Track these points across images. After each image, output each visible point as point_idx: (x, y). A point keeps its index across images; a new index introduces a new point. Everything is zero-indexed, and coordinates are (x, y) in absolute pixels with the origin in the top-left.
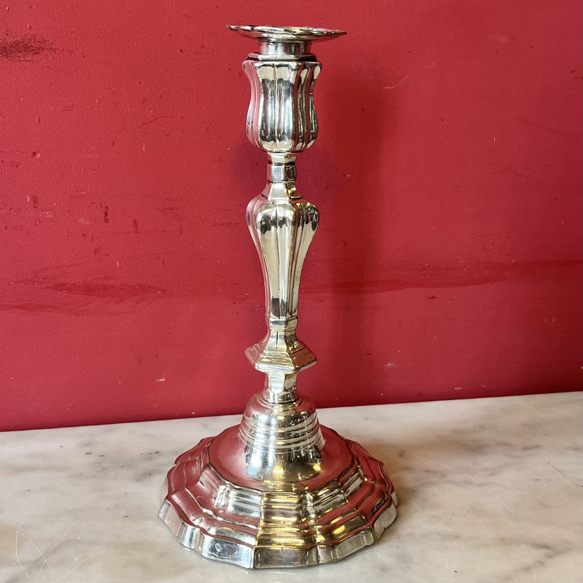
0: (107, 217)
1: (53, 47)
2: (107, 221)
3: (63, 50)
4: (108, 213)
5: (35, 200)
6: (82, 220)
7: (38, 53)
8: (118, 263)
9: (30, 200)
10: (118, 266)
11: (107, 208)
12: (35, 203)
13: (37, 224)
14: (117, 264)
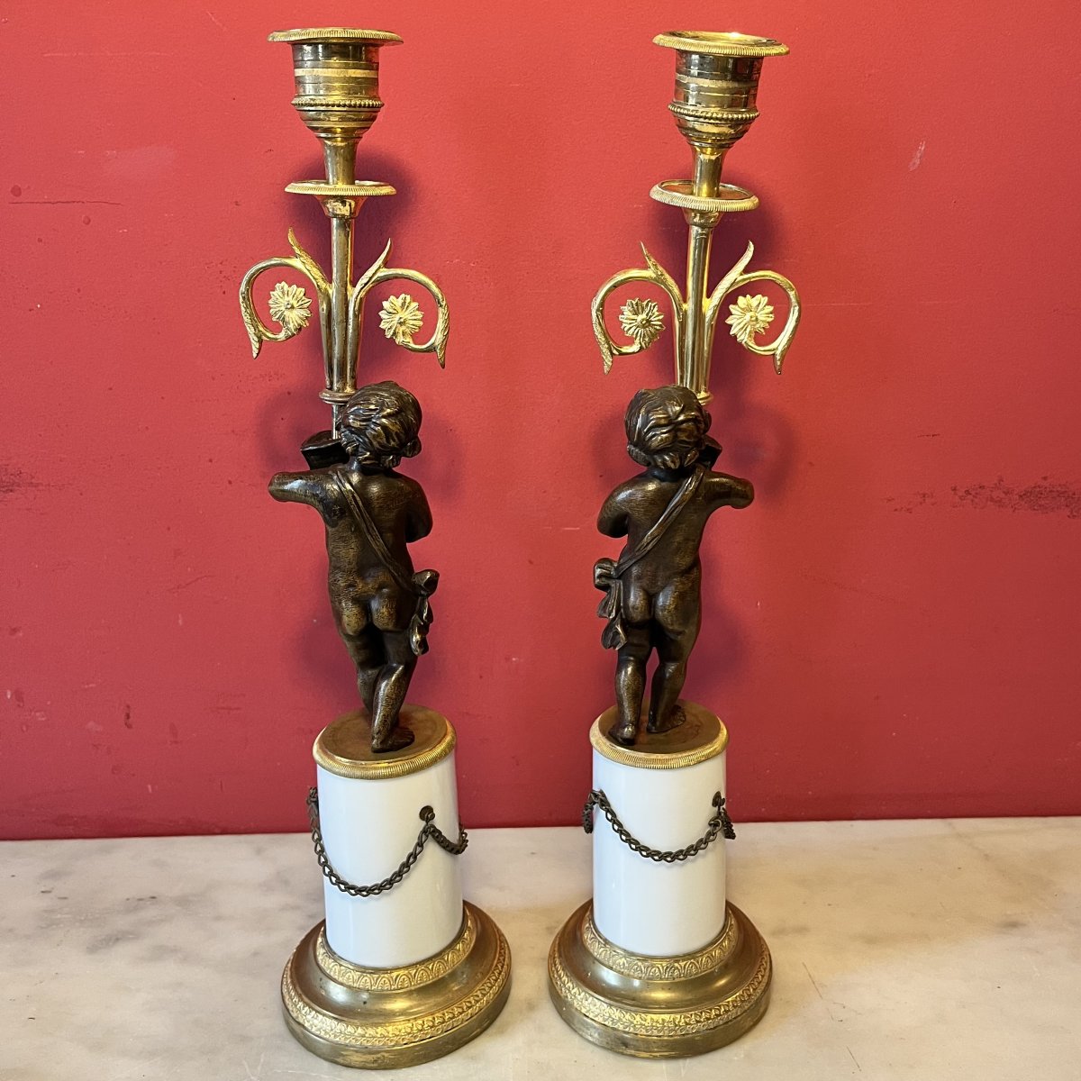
0: (130, 720)
1: (33, 481)
2: (129, 726)
3: (49, 485)
4: (131, 715)
5: (18, 695)
6: (91, 724)
7: (11, 491)
8: (149, 787)
9: (12, 696)
10: (150, 790)
11: (128, 707)
12: (18, 701)
13: (22, 730)
14: (147, 789)
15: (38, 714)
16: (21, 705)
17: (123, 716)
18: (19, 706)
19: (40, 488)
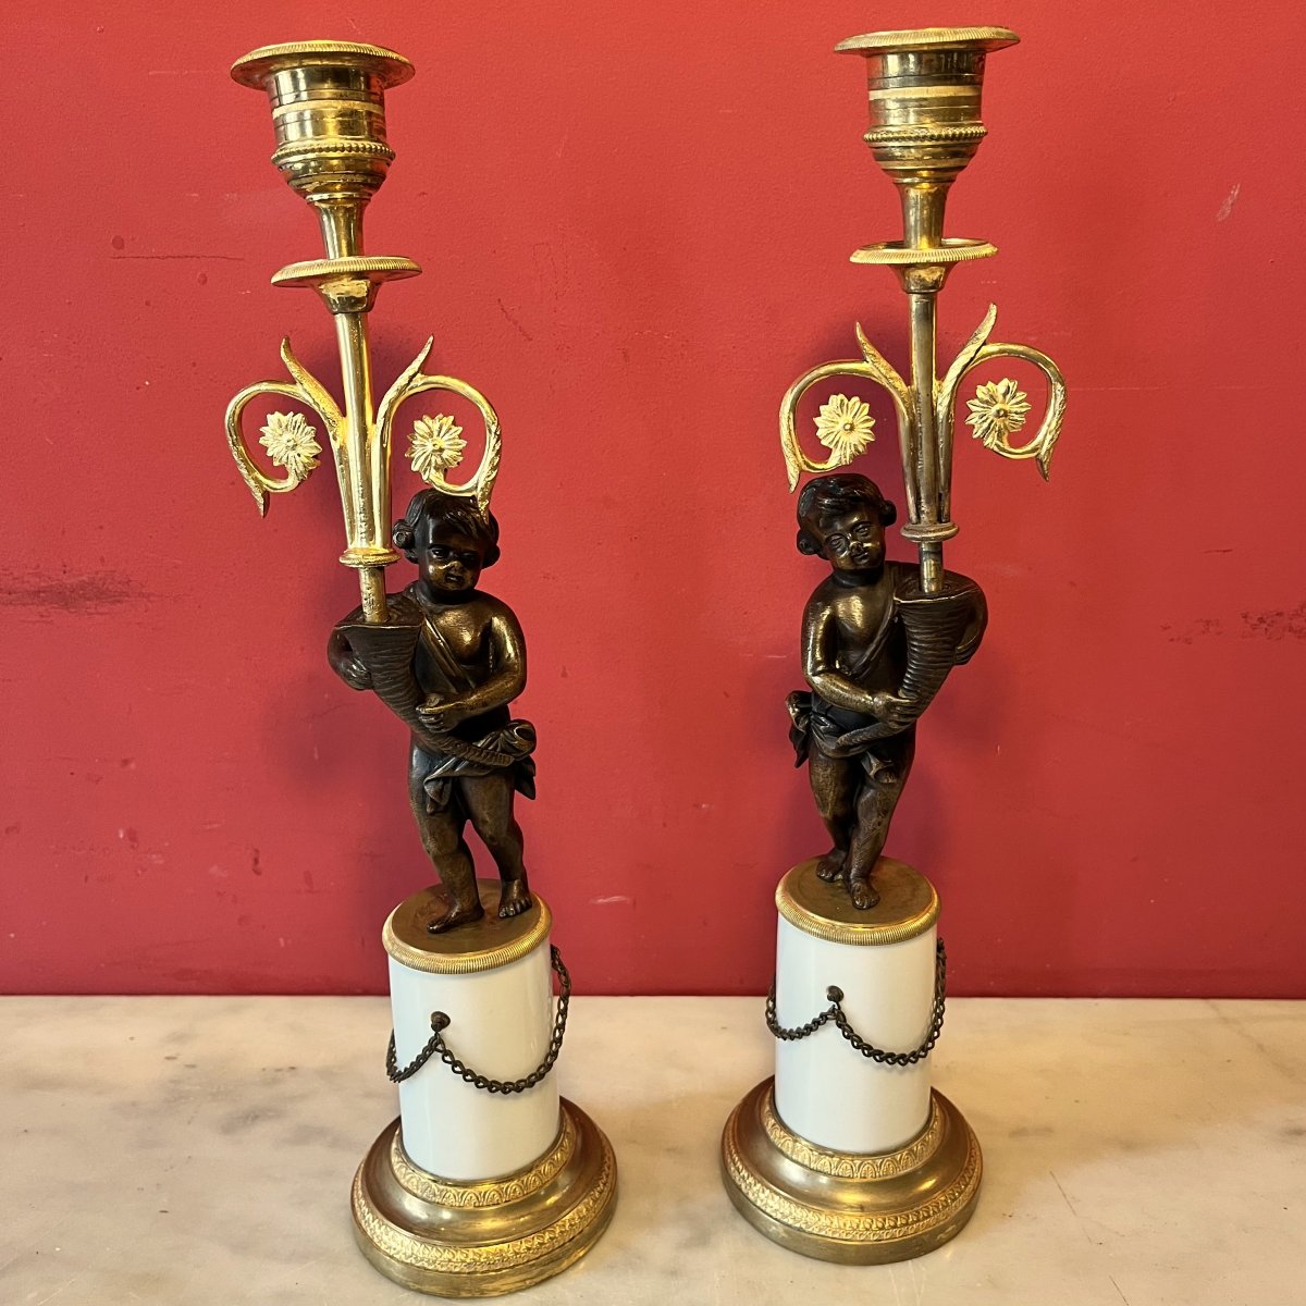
15: (154, 856)
16: (136, 845)
17: (251, 862)
18: (133, 847)
19: (152, 598)
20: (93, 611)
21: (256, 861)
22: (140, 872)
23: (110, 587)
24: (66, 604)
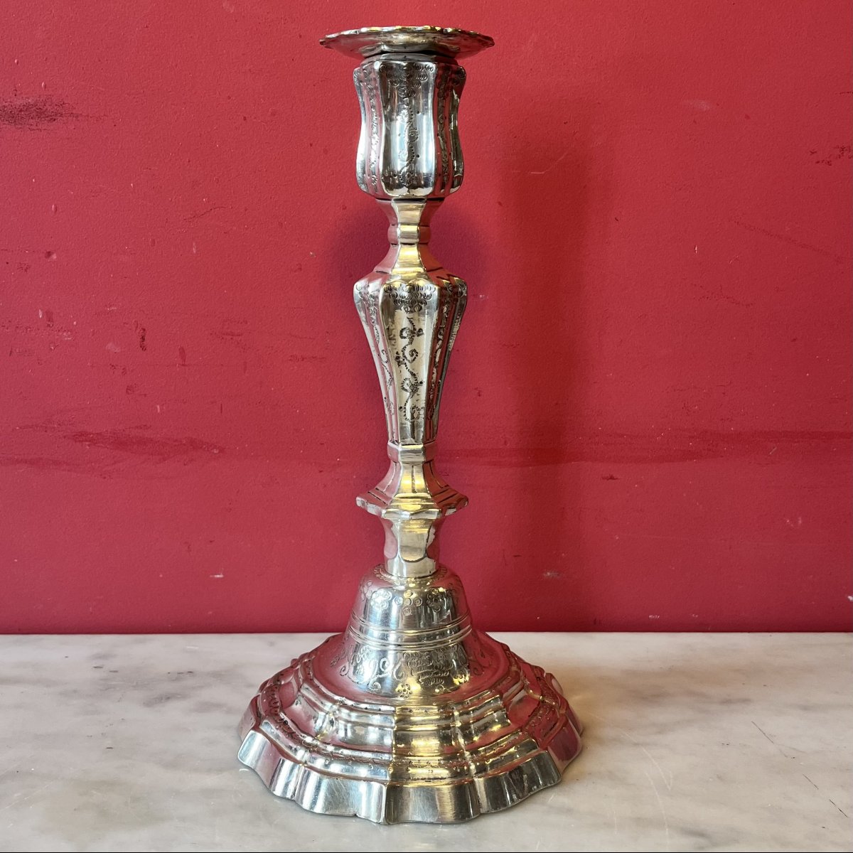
20: (34, 127)
21: (143, 338)
22: (53, 348)
23: (49, 108)
24: (15, 121)
